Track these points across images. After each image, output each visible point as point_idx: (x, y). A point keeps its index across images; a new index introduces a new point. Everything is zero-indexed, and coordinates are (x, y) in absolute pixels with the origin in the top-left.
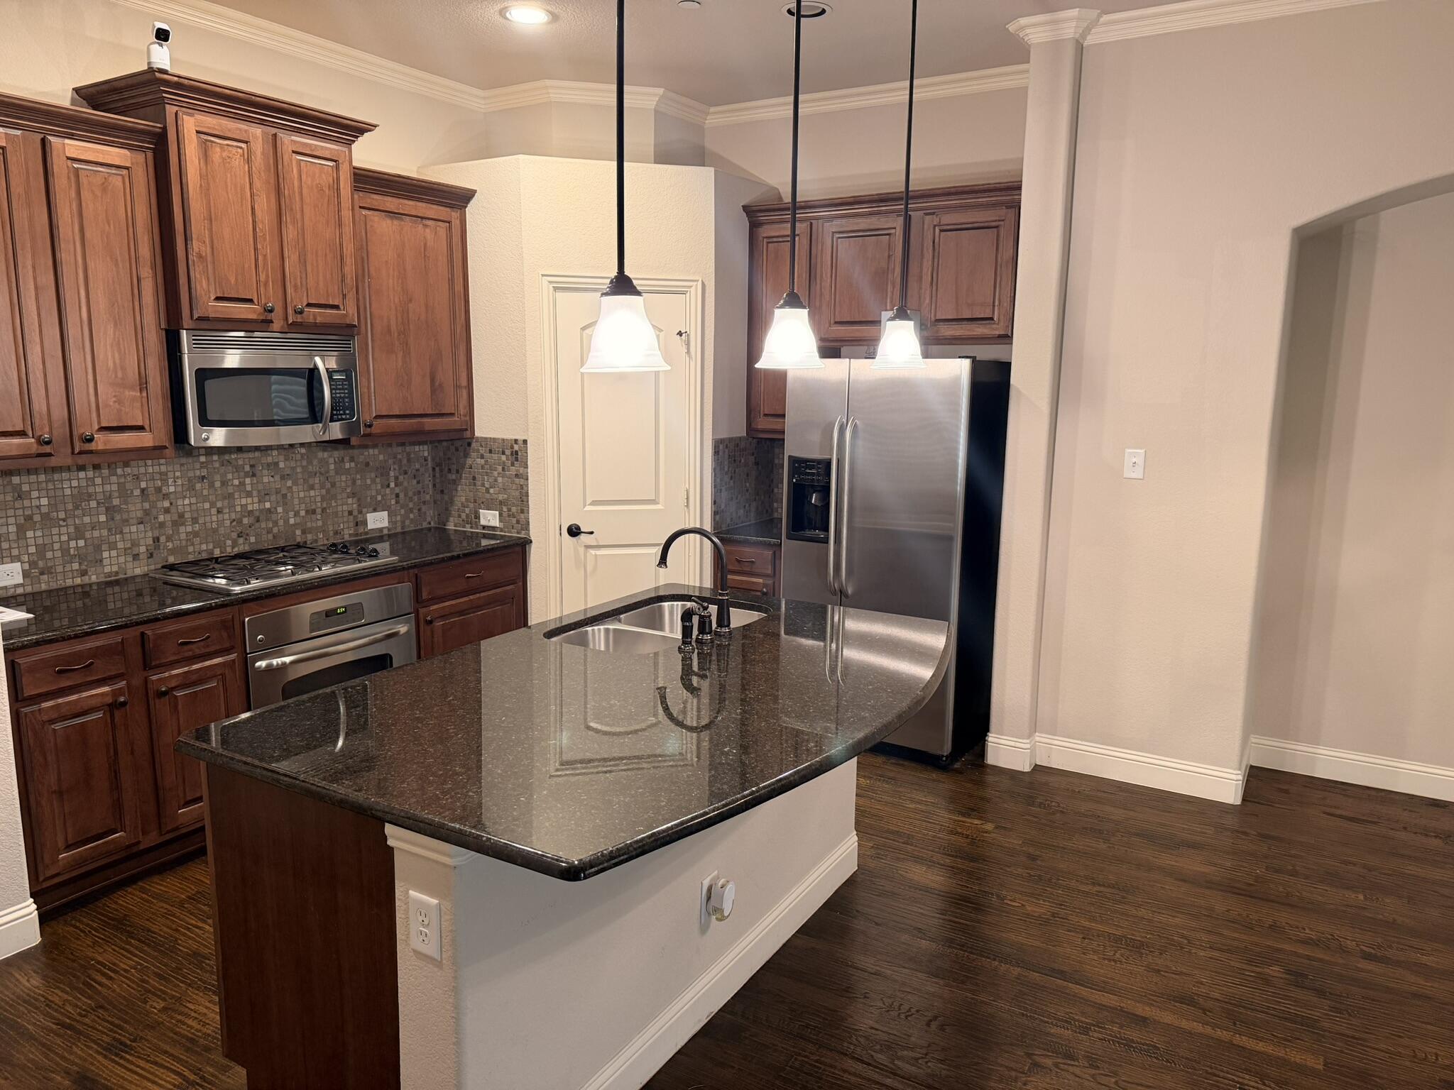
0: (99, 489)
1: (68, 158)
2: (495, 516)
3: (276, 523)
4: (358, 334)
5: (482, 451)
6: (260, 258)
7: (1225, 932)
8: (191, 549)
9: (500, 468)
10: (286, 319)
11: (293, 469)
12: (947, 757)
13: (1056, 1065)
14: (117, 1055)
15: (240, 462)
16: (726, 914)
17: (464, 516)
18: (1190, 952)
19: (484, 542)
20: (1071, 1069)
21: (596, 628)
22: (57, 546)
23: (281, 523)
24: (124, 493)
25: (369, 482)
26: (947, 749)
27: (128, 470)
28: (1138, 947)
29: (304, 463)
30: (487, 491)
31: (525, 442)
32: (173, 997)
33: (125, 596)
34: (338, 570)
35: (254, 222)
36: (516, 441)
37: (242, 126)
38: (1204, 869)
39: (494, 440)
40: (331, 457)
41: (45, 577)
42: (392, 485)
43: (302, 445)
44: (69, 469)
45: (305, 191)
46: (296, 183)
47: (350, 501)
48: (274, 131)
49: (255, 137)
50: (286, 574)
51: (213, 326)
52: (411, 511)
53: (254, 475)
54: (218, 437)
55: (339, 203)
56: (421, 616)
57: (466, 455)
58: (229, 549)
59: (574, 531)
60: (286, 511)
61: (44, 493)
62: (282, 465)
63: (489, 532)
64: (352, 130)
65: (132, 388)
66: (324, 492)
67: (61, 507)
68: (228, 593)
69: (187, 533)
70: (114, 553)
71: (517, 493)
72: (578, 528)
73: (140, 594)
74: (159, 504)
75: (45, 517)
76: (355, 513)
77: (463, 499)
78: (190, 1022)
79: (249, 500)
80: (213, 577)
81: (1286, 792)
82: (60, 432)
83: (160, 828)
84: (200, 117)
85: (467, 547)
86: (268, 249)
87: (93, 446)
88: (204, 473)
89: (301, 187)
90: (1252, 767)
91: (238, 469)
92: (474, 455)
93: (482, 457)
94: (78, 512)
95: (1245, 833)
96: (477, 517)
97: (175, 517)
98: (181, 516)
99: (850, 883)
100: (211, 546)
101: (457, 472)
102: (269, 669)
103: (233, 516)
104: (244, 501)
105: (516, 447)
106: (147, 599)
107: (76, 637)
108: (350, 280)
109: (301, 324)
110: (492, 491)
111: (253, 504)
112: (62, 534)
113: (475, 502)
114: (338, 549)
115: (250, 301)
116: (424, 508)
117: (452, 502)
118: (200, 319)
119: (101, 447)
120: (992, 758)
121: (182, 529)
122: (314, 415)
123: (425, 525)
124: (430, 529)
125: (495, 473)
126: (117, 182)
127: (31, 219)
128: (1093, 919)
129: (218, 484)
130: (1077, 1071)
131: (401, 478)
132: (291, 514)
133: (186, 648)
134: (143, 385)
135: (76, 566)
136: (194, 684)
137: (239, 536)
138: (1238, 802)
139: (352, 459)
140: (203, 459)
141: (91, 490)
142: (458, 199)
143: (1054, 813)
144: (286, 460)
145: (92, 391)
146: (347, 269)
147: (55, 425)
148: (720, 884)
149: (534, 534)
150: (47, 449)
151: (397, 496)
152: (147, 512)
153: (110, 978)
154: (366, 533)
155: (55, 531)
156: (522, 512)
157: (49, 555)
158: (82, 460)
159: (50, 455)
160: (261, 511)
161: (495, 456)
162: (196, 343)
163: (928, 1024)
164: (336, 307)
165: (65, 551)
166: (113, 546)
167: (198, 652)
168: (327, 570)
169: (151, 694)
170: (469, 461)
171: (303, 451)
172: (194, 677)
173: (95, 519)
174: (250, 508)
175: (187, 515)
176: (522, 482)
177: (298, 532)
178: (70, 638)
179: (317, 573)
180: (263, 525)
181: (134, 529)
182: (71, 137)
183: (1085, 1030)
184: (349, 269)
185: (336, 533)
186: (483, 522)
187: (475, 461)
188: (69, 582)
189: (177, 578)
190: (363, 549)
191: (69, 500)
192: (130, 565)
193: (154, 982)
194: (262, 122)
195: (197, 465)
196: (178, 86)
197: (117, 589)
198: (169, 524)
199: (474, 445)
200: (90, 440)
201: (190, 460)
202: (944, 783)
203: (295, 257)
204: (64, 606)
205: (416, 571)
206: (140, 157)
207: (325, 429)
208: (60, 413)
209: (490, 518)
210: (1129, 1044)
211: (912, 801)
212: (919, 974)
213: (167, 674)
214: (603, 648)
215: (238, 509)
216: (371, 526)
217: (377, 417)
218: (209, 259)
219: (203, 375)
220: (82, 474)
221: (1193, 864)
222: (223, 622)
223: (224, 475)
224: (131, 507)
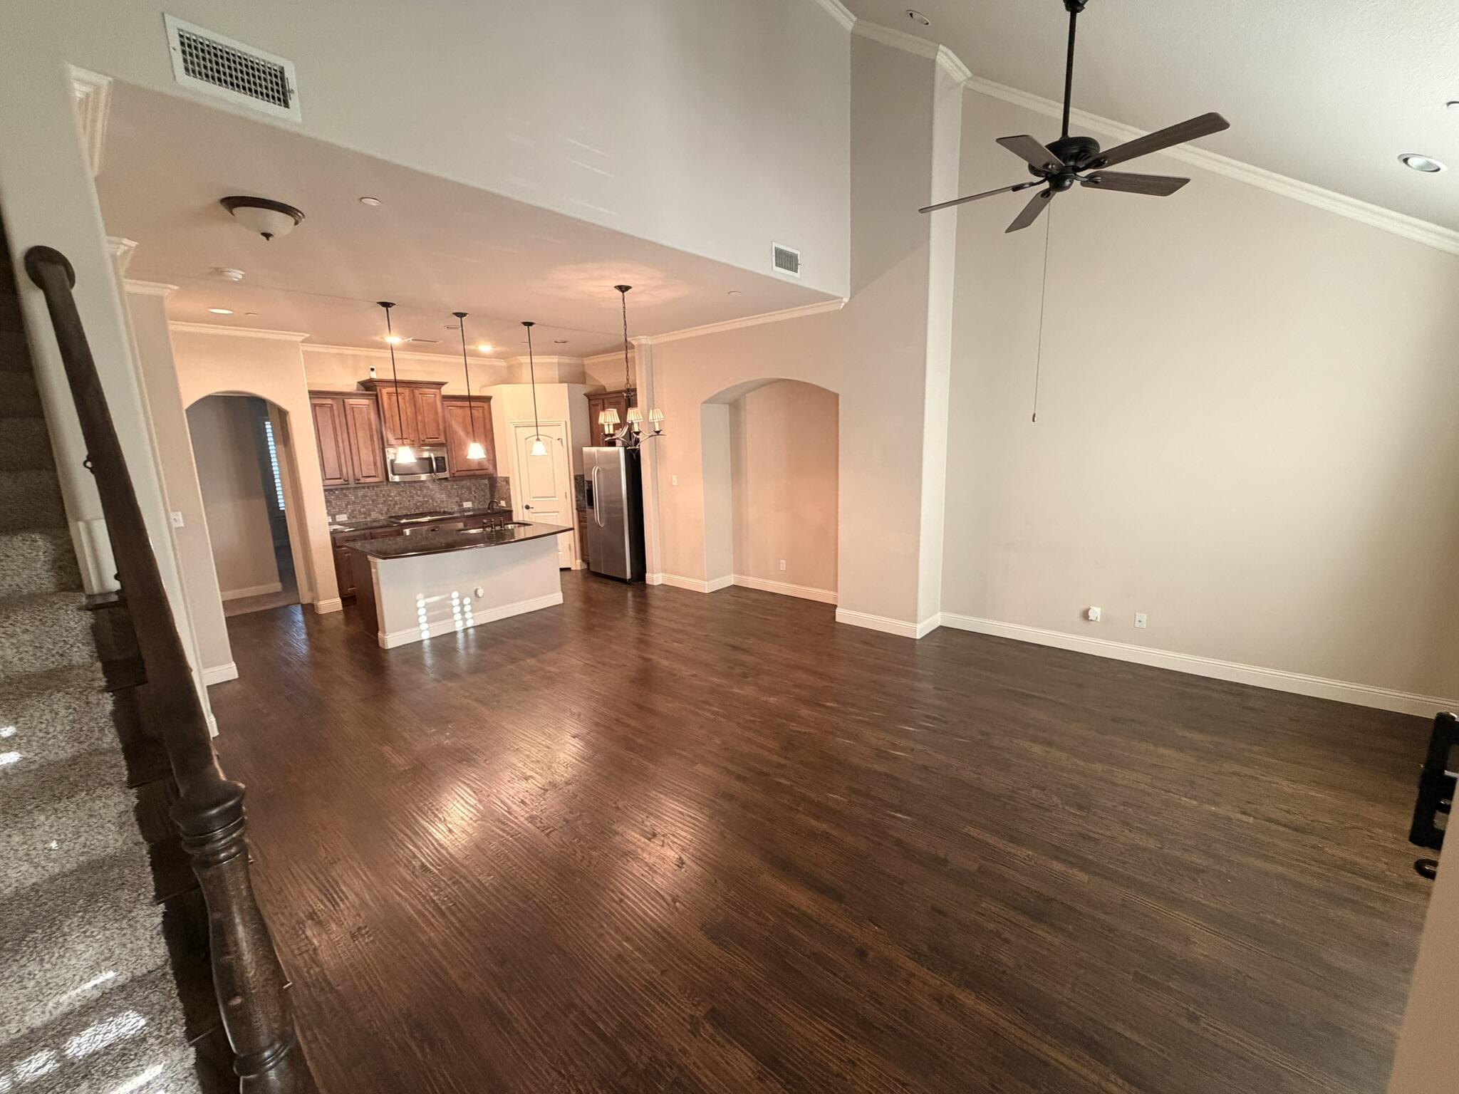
0: (367, 494)
1: (351, 405)
2: (503, 502)
3: (429, 505)
4: (447, 446)
5: (500, 481)
6: (409, 426)
9: (503, 487)
12: (632, 581)
16: (480, 596)
17: (495, 503)
22: (357, 510)
25: (464, 492)
26: (628, 577)
27: (373, 488)
29: (439, 486)
31: (508, 477)
33: (379, 525)
35: (407, 416)
37: (402, 389)
41: (354, 519)
42: (471, 493)
44: (355, 488)
45: (424, 404)
46: (421, 402)
47: (457, 498)
48: (413, 389)
49: (407, 392)
52: (480, 501)
54: (397, 479)
55: (437, 406)
57: (495, 483)
60: (433, 501)
63: (501, 506)
64: (440, 385)
66: (447, 495)
67: (358, 499)
69: (399, 507)
70: (375, 513)
71: (508, 495)
72: (529, 506)
73: (383, 524)
76: (459, 502)
80: (403, 520)
82: (352, 478)
84: (387, 388)
86: (412, 423)
94: (363, 501)
99: (556, 606)
101: (493, 488)
103: (414, 502)
105: (508, 480)
108: (442, 430)
110: (501, 494)
111: (420, 499)
113: (498, 498)
117: (494, 498)
118: (390, 445)
119: (364, 482)
120: (648, 581)
126: (365, 409)
131: (477, 491)
135: (363, 516)
142: (487, 399)
145: (360, 467)
146: (440, 427)
147: (349, 476)
151: (473, 496)
152: (384, 501)
154: (463, 509)
155: (357, 506)
156: (510, 501)
158: (358, 486)
159: (348, 484)
160: (424, 501)
161: (502, 483)
162: (390, 452)
164: (437, 438)
166: (374, 510)
173: (368, 503)
176: (510, 491)
180: (425, 506)
181: (380, 506)
182: (353, 399)
186: (499, 504)
188: (361, 520)
189: (391, 520)
192: (380, 516)
194: (408, 387)
196: (380, 381)
197: (376, 523)
199: (497, 479)
200: (360, 480)
203: (421, 424)
206: (371, 401)
208: (351, 472)
215: (416, 500)
216: (465, 506)
217: (457, 471)
218: (393, 428)
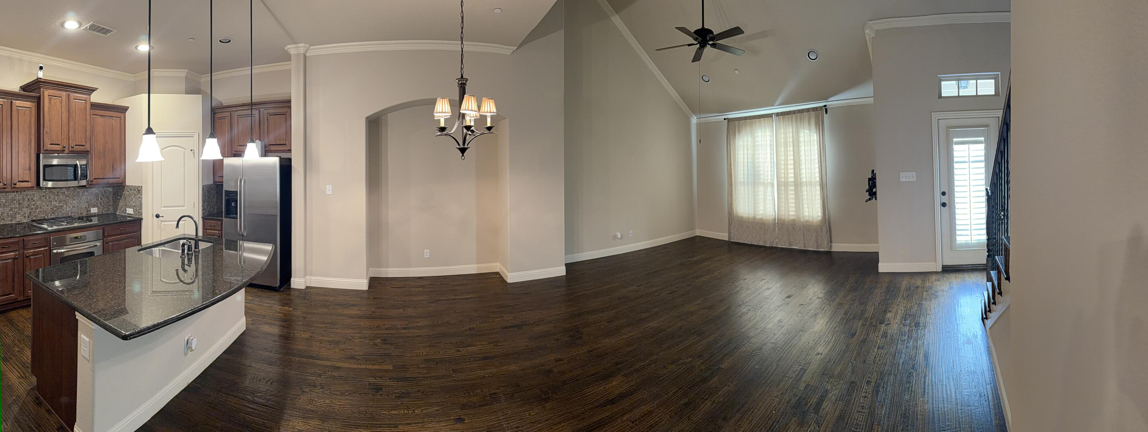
0: (17, 198)
1: (17, 106)
2: (131, 210)
3: (63, 210)
4: (90, 154)
5: (128, 189)
6: (63, 132)
7: (364, 332)
8: (39, 216)
9: (134, 195)
10: (69, 150)
11: (69, 194)
12: (278, 287)
13: (310, 390)
14: (5, 362)
15: (54, 192)
16: (193, 349)
17: (122, 210)
18: (353, 341)
19: (128, 219)
20: (315, 391)
21: (156, 249)
22: (6, 213)
23: (65, 210)
24: (23, 199)
25: (92, 198)
26: (278, 284)
27: (25, 193)
28: (337, 343)
29: (72, 192)
30: (129, 203)
31: (142, 187)
32: (21, 348)
33: (21, 228)
34: (79, 225)
35: (62, 121)
36: (139, 186)
37: (60, 92)
38: (357, 312)
39: (132, 186)
40: (81, 191)
41: (2, 221)
42: (100, 200)
43: (72, 187)
44: (10, 192)
45: (76, 111)
46: (74, 108)
47: (86, 204)
48: (68, 93)
49: (63, 95)
50: (64, 225)
51: (50, 153)
52: (105, 208)
53: (58, 196)
54: (50, 184)
55: (86, 114)
56: (105, 241)
57: (123, 191)
58: (49, 217)
59: (158, 216)
60: (66, 207)
61: (4, 198)
62: (66, 193)
63: (130, 215)
64: (91, 90)
65: (27, 170)
66: (78, 201)
67: (8, 202)
68: (46, 229)
69: (39, 212)
70: (19, 216)
71: (139, 203)
72: (159, 215)
73: (25, 227)
74: (32, 203)
75: (4, 204)
76: (87, 208)
77: (122, 205)
78: (24, 357)
79: (56, 203)
80: (44, 224)
81: (380, 283)
82: (9, 182)
83: (24, 295)
84: (49, 91)
85: (122, 219)
86: (65, 129)
87: (16, 186)
88: (44, 194)
89: (75, 110)
90: (371, 277)
91: (53, 193)
92: (125, 191)
93: (128, 191)
94: (12, 204)
95: (369, 298)
96: (126, 210)
97: (36, 207)
98: (37, 206)
99: (243, 334)
100: (44, 215)
101: (120, 196)
102: (57, 253)
103: (51, 207)
104: (54, 203)
105: (139, 189)
106: (27, 229)
107: (7, 238)
108: (88, 137)
109: (73, 151)
110: (131, 202)
112: (7, 209)
113: (126, 205)
114: (81, 219)
115: (59, 145)
116: (109, 207)
117: (118, 205)
118: (45, 150)
119: (18, 186)
120: (292, 286)
121: (37, 210)
122: (75, 178)
123: (109, 212)
124: (111, 214)
125: (132, 197)
126: (28, 112)
127: (7, 123)
128: (323, 336)
129: (48, 198)
130: (317, 391)
131: (102, 197)
132: (68, 207)
133: (35, 244)
134: (30, 169)
135: (10, 218)
136: (36, 255)
137: (52, 213)
138: (367, 289)
139: (87, 192)
140: (44, 190)
141: (15, 198)
142: (124, 109)
143: (312, 302)
144: (67, 191)
145: (17, 171)
146: (87, 134)
147: (8, 180)
148: (191, 339)
149: (144, 217)
150: (5, 186)
151: (101, 203)
152: (28, 205)
153: (6, 337)
154: (90, 214)
155: (6, 208)
156: (140, 209)
157: (4, 215)
158: (13, 190)
159: (6, 188)
160: (59, 206)
161: (132, 191)
162: (44, 157)
163: (267, 383)
164: (84, 146)
165: (8, 214)
166: (19, 214)
167: (38, 246)
168: (76, 225)
169: (24, 257)
170: (124, 193)
171: (72, 189)
172: (36, 253)
173: (15, 206)
174: (56, 205)
175: (39, 206)
176: (140, 199)
177: (70, 213)
178: (6, 238)
179: (73, 226)
180: (59, 210)
181: (25, 209)
182: (18, 100)
183: (320, 376)
184: (88, 134)
185: (81, 213)
186: (127, 212)
187: (126, 193)
188: (8, 223)
189: (35, 224)
190: (88, 219)
191: (10, 200)
192: (23, 219)
193: (17, 342)
194: (66, 91)
195: (43, 192)
196: (44, 82)
197: (19, 226)
198: (34, 208)
199: (125, 187)
200: (15, 184)
201: (41, 191)
202: (277, 296)
203: (72, 131)
204: (6, 229)
205: (103, 226)
206: (34, 104)
207: (78, 182)
208: (9, 177)
209: (130, 211)
210: (334, 377)
211: (266, 303)
212: (265, 365)
213: (29, 251)
214: (158, 257)
215: (53, 205)
216: (92, 212)
217: (94, 179)
218: (49, 132)
219: (45, 166)
220: (13, 194)
221: (354, 311)
222: (45, 238)
223: (50, 195)
224: (25, 203)
